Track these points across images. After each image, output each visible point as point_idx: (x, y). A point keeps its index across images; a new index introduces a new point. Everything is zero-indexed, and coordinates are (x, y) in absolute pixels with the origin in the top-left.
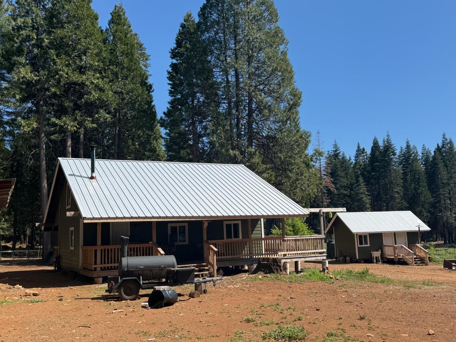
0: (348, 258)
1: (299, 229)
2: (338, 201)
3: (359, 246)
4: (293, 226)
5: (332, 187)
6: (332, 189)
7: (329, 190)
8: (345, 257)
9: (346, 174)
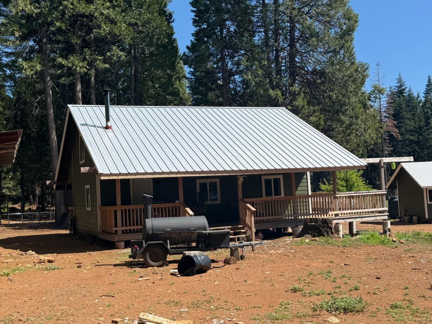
0: (415, 218)
1: (354, 184)
2: (402, 148)
3: (429, 203)
4: (347, 181)
5: (395, 132)
6: (394, 134)
7: (391, 136)
8: (411, 216)
9: (413, 115)
